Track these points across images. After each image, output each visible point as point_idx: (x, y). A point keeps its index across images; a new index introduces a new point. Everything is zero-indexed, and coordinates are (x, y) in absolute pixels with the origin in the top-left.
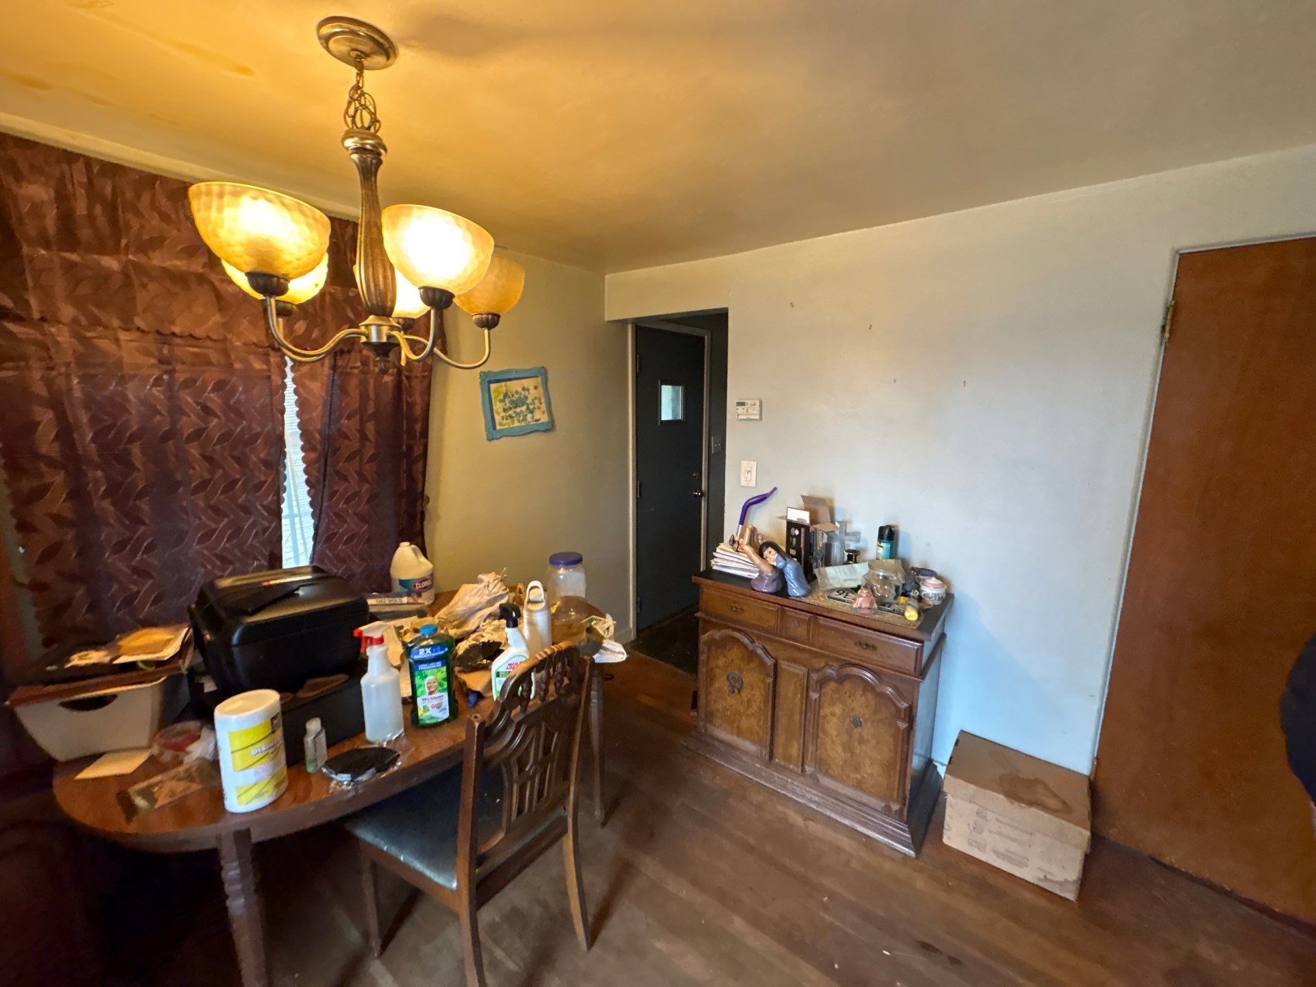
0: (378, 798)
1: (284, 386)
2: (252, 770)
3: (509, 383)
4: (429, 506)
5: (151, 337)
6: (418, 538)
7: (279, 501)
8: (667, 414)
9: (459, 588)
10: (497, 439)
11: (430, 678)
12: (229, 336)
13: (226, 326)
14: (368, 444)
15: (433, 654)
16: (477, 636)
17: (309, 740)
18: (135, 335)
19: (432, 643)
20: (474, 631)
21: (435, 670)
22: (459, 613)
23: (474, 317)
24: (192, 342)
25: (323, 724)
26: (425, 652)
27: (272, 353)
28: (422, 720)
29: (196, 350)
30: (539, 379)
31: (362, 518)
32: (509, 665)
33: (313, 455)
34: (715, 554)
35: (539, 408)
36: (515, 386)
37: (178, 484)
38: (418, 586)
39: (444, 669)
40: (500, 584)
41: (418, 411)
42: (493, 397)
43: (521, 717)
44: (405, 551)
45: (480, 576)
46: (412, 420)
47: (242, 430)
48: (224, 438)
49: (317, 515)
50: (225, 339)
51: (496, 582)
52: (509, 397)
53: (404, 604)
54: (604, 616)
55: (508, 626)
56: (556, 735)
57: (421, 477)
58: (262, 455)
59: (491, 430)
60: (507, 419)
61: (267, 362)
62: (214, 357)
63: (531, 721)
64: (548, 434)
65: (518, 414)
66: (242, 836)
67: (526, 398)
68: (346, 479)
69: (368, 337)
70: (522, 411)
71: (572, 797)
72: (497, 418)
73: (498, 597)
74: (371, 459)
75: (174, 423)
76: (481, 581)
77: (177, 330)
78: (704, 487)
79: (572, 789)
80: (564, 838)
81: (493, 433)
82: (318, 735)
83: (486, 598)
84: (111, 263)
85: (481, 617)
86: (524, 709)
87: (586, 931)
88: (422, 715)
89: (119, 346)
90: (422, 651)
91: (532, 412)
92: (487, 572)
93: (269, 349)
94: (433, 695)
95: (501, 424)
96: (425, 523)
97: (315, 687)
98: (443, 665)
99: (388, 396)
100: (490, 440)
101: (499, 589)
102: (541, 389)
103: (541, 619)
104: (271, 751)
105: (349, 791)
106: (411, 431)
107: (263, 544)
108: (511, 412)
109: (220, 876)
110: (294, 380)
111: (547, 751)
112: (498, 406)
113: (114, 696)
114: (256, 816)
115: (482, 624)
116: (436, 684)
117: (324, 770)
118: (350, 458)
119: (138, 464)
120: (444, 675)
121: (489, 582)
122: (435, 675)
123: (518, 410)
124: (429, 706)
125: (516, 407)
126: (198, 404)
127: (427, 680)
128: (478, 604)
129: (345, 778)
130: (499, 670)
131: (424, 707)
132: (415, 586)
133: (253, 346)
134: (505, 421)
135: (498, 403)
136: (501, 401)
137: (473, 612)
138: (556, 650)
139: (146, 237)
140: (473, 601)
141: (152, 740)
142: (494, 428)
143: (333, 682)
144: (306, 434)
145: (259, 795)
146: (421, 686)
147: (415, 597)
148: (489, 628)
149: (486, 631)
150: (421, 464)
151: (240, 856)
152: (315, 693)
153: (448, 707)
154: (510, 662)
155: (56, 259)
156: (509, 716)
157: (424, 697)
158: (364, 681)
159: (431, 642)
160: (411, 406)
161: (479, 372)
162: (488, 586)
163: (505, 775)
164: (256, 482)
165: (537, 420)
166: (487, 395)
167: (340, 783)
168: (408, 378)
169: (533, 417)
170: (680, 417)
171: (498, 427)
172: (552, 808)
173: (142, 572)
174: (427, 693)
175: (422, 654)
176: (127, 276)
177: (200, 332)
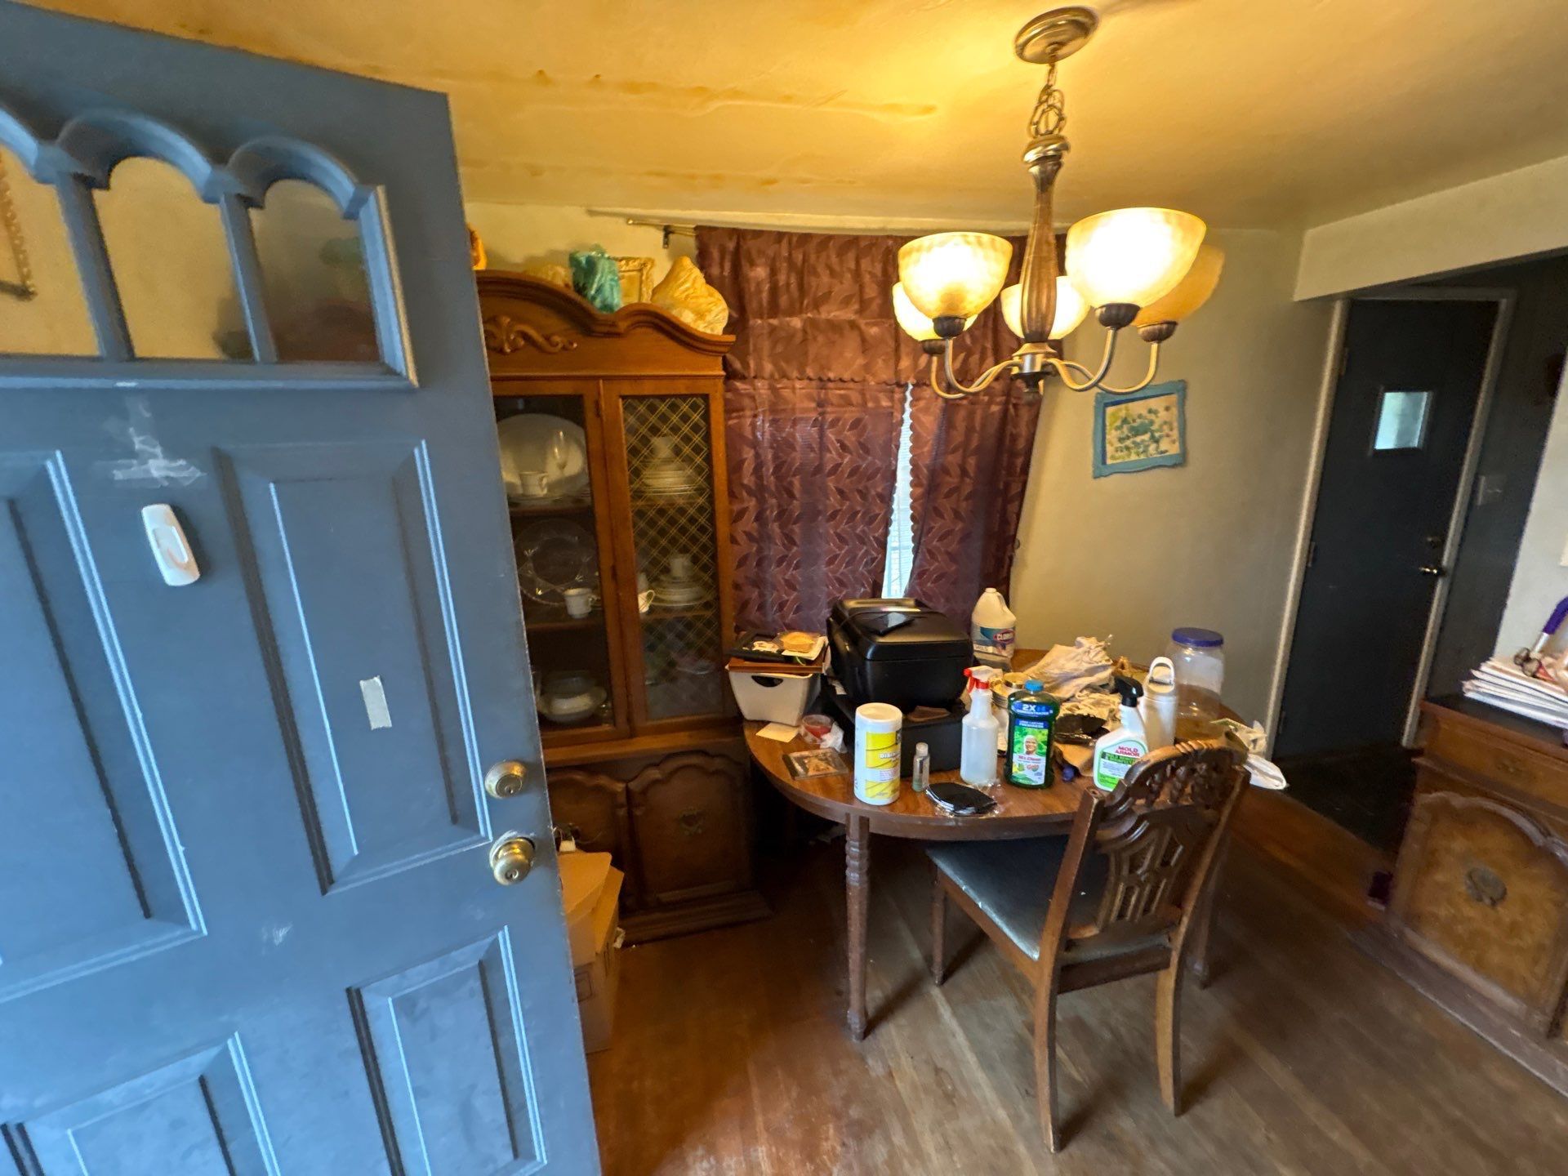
0: (972, 837)
1: (902, 421)
2: (877, 771)
3: (1130, 405)
4: (1018, 552)
5: (814, 383)
6: (1004, 587)
7: (886, 533)
8: (1386, 439)
9: (1051, 647)
10: (1106, 476)
11: (1029, 737)
12: (868, 376)
13: (867, 368)
14: (968, 480)
15: (1037, 713)
16: (1073, 706)
17: (917, 760)
18: (806, 382)
19: (1035, 701)
20: (1068, 700)
21: (1036, 730)
22: (1053, 676)
23: (1141, 330)
24: (840, 385)
25: (930, 751)
26: (1029, 708)
27: (897, 389)
28: (1015, 777)
29: (842, 392)
30: (1174, 398)
31: (952, 557)
32: (1120, 748)
33: (920, 491)
34: (1476, 673)
35: (1168, 436)
36: (1138, 408)
37: (819, 513)
38: (1000, 637)
39: (1046, 732)
40: (1103, 653)
41: (1021, 444)
42: (1108, 423)
43: (1144, 811)
44: (991, 596)
45: (1079, 639)
46: (1013, 455)
47: (868, 465)
48: (854, 471)
49: (916, 551)
50: (864, 380)
51: (1099, 649)
52: (1129, 423)
53: (989, 654)
54: (1250, 725)
55: (1124, 703)
56: (1180, 848)
57: (1015, 516)
58: (879, 490)
59: (1100, 465)
60: (1122, 451)
61: (891, 399)
62: (855, 397)
63: (1156, 820)
64: (1173, 471)
65: (1137, 445)
66: (864, 822)
67: (1152, 423)
68: (942, 517)
69: (1021, 367)
70: (1143, 441)
71: (1183, 929)
72: (1110, 449)
73: (1099, 667)
74: (967, 498)
75: (821, 458)
76: (1080, 645)
77: (831, 375)
78: (1446, 560)
79: (1185, 920)
80: (1162, 974)
81: (1102, 467)
82: (925, 758)
83: (1085, 666)
84: (796, 322)
85: (1078, 685)
86: (1150, 803)
87: (1176, 1095)
88: (1016, 772)
89: (794, 392)
90: (1026, 706)
91: (1157, 441)
92: (1088, 636)
93: (894, 386)
94: (1031, 756)
95: (1113, 457)
96: (1012, 569)
97: (923, 714)
98: (1045, 728)
99: (993, 428)
100: (1095, 477)
101: (1101, 658)
102: (1174, 411)
103: (1166, 705)
104: (893, 759)
105: (950, 820)
106: (1010, 467)
107: (869, 572)
108: (1128, 443)
109: (844, 848)
110: (912, 416)
111: (1165, 863)
112: (1112, 435)
113: (781, 680)
114: (876, 810)
115: (1078, 694)
116: (1035, 745)
117: (928, 793)
118: (947, 496)
119: (798, 496)
120: (1045, 738)
121: (1090, 648)
122: (1034, 736)
123: (1138, 439)
124: (1025, 765)
125: (1136, 435)
126: (838, 441)
127: (1026, 739)
128: (1076, 670)
129: (948, 807)
130: (1105, 751)
131: (1019, 765)
132: (996, 637)
133: (884, 385)
134: (1120, 454)
135: (1113, 431)
136: (1117, 428)
137: (1069, 678)
138: (1205, 747)
139: (820, 294)
140: (1070, 666)
141: (800, 719)
142: (1104, 462)
143: (934, 714)
144: (915, 471)
145: (881, 794)
146: (1019, 742)
147: (1000, 648)
148: (1087, 701)
149: (1082, 703)
150: (1017, 503)
151: (861, 839)
152: (922, 720)
153: (1044, 773)
154: (1121, 745)
155: (765, 324)
156: (1133, 804)
157: (1021, 755)
158: (966, 720)
159: (1033, 699)
160: (1014, 438)
161: (1094, 395)
162: (1089, 652)
163: (1113, 868)
164: (872, 514)
165: (1162, 452)
166: (1100, 421)
167: (942, 809)
168: (1015, 406)
169: (1158, 447)
170: (1415, 443)
171: (1109, 462)
172: (1156, 930)
173: (791, 585)
174: (1025, 752)
175: (1026, 710)
176: (804, 331)
177: (846, 376)
